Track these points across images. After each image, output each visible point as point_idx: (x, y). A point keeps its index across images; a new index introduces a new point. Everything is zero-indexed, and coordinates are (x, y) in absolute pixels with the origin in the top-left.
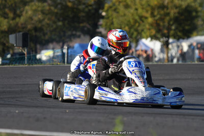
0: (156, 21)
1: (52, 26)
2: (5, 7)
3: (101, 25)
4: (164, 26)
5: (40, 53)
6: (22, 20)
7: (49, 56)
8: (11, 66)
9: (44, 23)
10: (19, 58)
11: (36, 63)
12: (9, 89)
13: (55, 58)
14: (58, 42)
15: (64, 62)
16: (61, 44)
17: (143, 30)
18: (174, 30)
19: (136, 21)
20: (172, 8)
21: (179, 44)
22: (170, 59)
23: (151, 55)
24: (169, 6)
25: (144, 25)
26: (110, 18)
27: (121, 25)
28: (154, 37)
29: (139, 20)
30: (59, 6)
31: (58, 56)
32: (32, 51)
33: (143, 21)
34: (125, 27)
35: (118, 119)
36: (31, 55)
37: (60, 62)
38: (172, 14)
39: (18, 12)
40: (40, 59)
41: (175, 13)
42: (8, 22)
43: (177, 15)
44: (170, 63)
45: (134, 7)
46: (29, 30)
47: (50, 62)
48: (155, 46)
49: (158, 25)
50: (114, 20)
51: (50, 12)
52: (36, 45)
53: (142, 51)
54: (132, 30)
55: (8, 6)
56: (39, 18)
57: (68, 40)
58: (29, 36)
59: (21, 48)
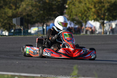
0: (97, 10)
1: (37, 14)
2: (10, 2)
3: (65, 13)
4: (101, 13)
5: (30, 29)
6: (20, 10)
7: (36, 31)
8: (14, 36)
9: (32, 12)
10: (18, 32)
11: (28, 35)
12: (12, 50)
13: (39, 32)
14: (41, 23)
15: (44, 34)
16: (42, 24)
17: (89, 16)
18: (108, 16)
19: (85, 11)
20: (106, 3)
21: (110, 23)
22: (105, 32)
23: (94, 30)
24: (105, 2)
25: (90, 13)
26: (71, 9)
27: (77, 13)
28: (96, 20)
29: (87, 10)
30: (41, 2)
31: (40, 31)
32: (26, 28)
33: (89, 11)
34: (79, 14)
35: (75, 67)
36: (25, 30)
37: (42, 34)
38: (106, 7)
39: (18, 5)
40: (30, 33)
41: (108, 6)
42: (12, 11)
43: (109, 7)
44: (105, 35)
45: (84, 3)
46: (24, 16)
47: (36, 34)
48: (96, 25)
49: (98, 13)
50: (73, 10)
51: (36, 6)
52: (28, 24)
53: (89, 27)
54: (83, 16)
55: (12, 2)
56: (30, 9)
57: (46, 21)
58: (24, 19)
59: (19, 26)
